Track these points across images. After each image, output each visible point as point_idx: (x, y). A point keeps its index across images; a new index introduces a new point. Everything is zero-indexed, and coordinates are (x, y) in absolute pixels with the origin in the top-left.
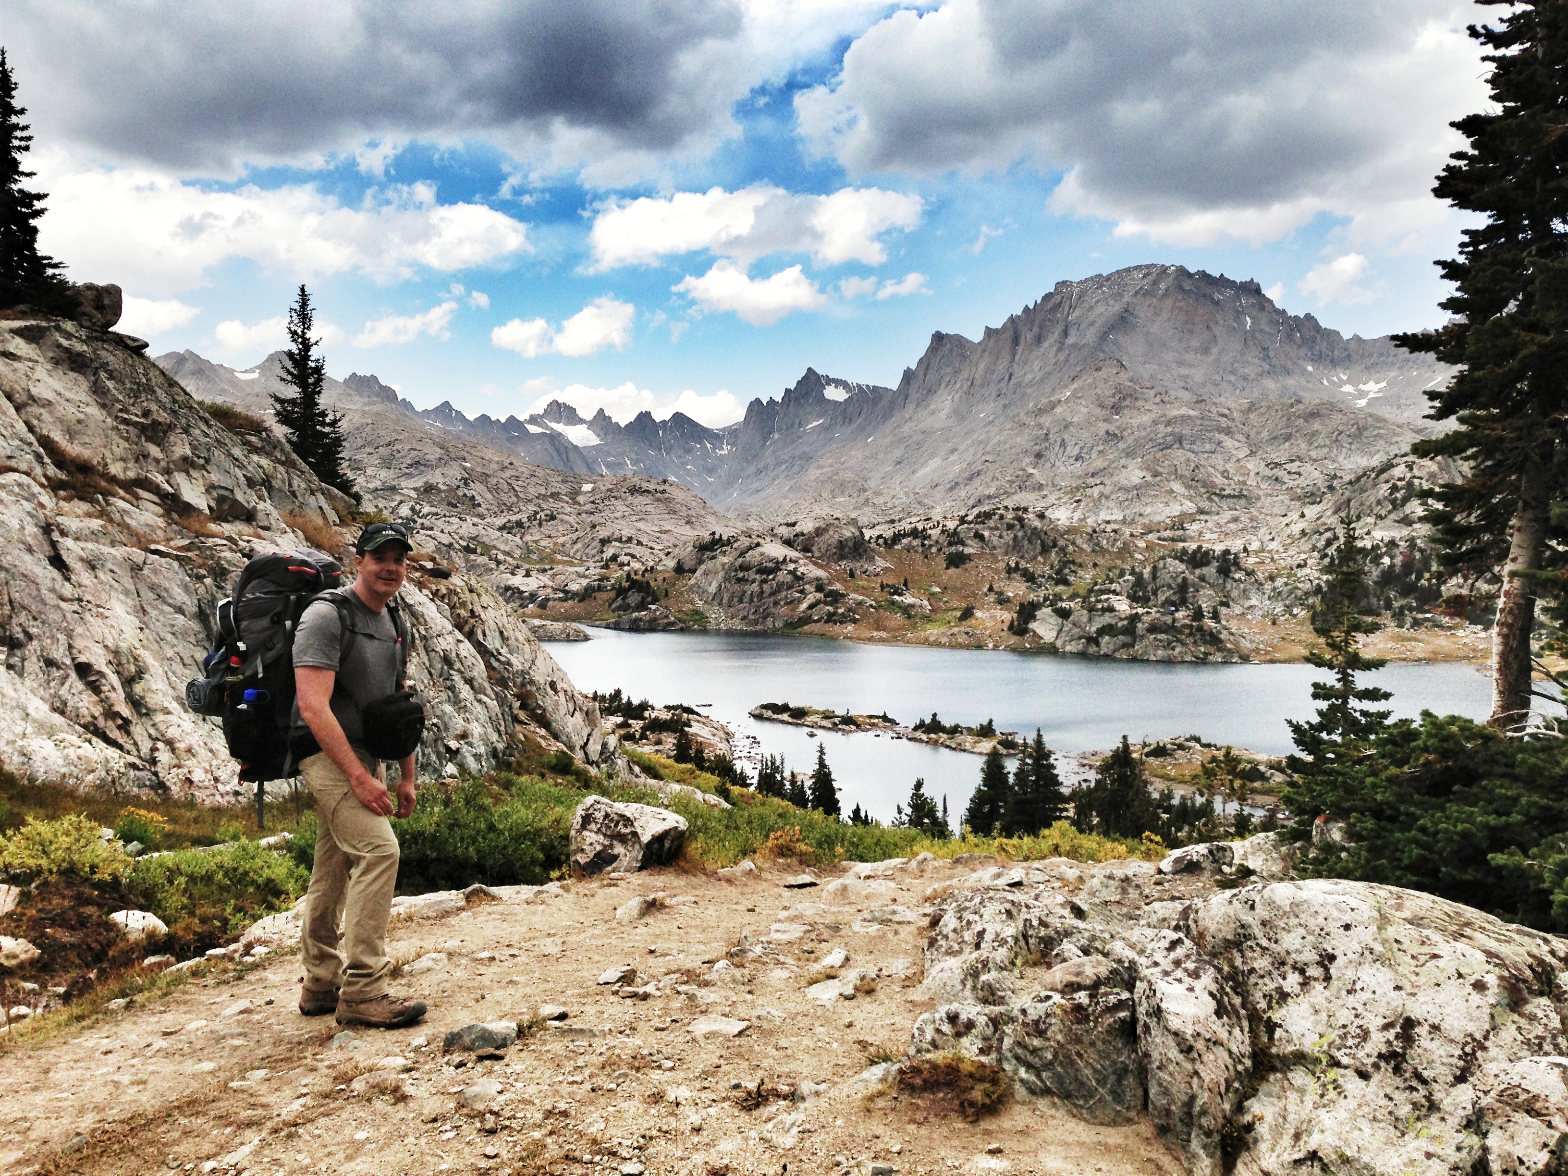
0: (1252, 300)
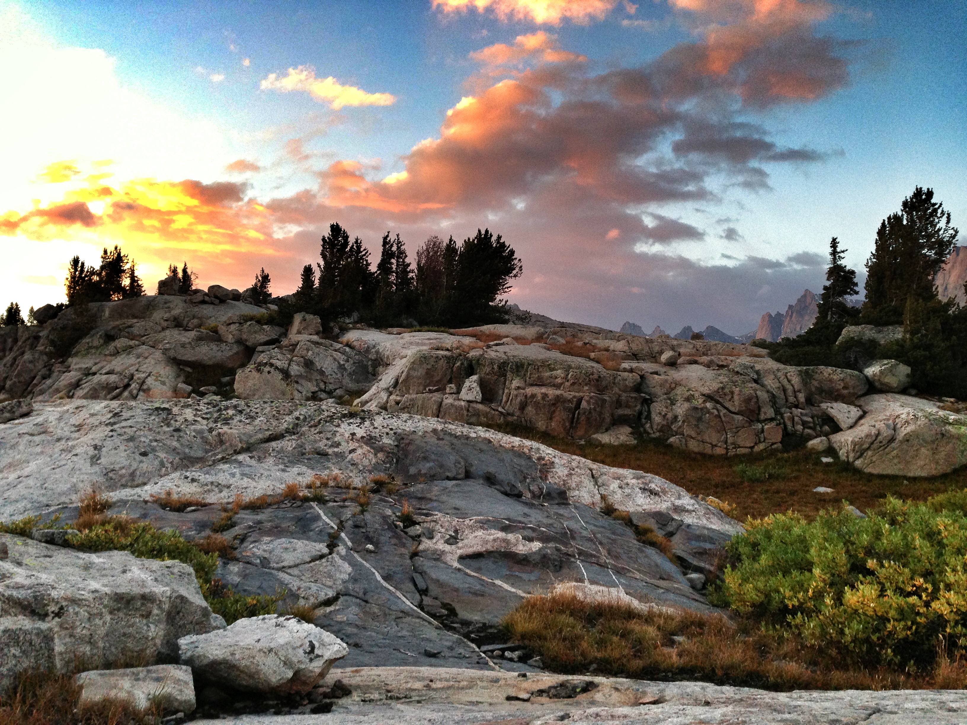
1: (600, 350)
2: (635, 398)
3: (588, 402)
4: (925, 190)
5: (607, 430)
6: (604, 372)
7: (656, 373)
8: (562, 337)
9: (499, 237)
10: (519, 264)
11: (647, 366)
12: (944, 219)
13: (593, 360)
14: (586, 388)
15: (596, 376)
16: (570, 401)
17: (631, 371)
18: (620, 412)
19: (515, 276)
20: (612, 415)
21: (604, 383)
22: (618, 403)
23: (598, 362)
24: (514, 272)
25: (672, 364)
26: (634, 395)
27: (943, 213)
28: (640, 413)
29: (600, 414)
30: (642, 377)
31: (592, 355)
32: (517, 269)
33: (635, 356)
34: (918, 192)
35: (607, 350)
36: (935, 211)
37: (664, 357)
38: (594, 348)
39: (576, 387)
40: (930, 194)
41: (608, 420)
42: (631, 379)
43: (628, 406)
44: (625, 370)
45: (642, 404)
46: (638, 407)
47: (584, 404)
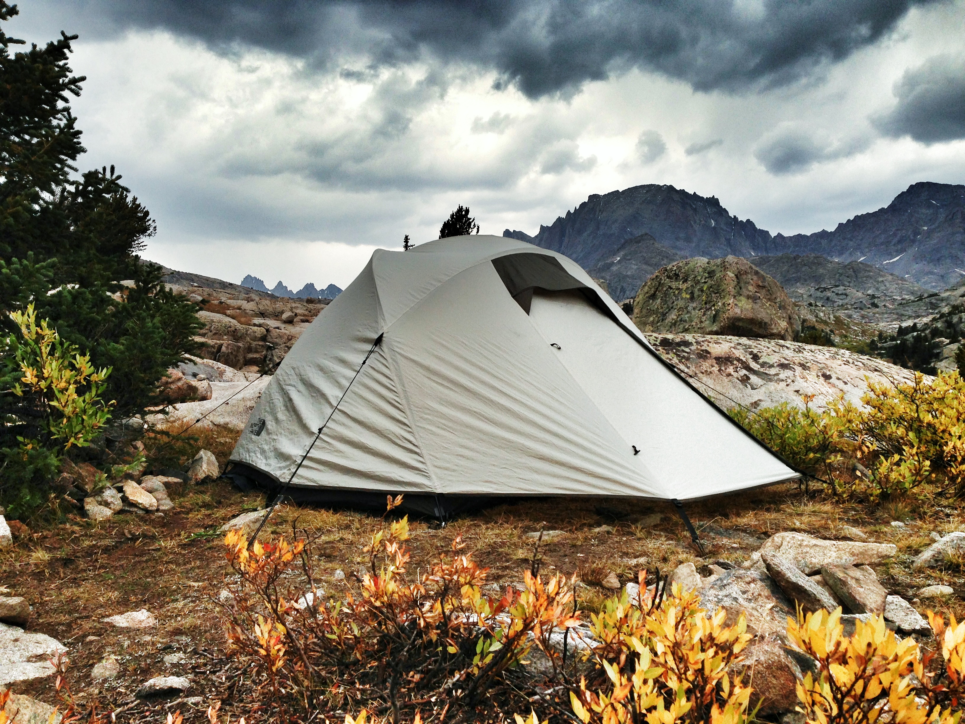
0: (714, 210)
1: (234, 308)
2: (262, 346)
3: (227, 348)
4: (464, 208)
5: (240, 369)
6: (239, 326)
7: (278, 328)
8: (199, 295)
9: (135, 199)
10: (153, 225)
11: (272, 323)
12: (475, 230)
13: (229, 316)
14: (225, 337)
15: (233, 329)
16: (213, 347)
17: (260, 326)
18: (250, 356)
19: (149, 235)
20: (245, 357)
21: (239, 334)
22: (250, 350)
23: (233, 318)
24: (149, 232)
25: (290, 321)
26: (261, 343)
27: (474, 226)
28: (266, 357)
29: (236, 356)
30: (267, 330)
31: (228, 312)
32: (151, 229)
33: (262, 315)
34: (460, 209)
35: (239, 308)
36: (470, 223)
37: (285, 316)
38: (228, 307)
39: (217, 336)
40: (467, 211)
41: (241, 361)
42: (260, 331)
43: (257, 352)
44: (255, 325)
45: (267, 350)
46: (264, 352)
47: (224, 349)
